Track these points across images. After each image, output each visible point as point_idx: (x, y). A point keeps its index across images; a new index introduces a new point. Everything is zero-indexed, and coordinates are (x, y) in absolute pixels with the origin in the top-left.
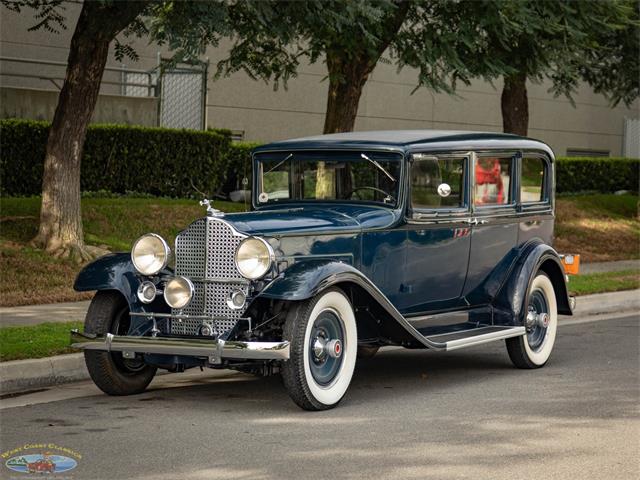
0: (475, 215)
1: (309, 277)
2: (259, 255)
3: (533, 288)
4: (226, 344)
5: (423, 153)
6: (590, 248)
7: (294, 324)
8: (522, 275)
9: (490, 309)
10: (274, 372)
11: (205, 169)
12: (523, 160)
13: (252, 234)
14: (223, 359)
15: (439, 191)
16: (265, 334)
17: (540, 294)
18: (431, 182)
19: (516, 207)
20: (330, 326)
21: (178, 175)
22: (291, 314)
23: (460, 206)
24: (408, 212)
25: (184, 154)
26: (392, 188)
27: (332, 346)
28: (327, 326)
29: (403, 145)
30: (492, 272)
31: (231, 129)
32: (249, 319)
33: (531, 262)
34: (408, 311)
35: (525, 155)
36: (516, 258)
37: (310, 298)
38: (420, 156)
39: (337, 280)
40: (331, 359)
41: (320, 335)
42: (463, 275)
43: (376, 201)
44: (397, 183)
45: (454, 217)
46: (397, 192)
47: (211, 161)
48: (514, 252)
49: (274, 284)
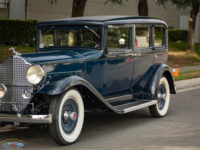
0: (136, 52)
1: (61, 83)
2: (37, 73)
3: (160, 83)
4: (21, 116)
5: (113, 25)
6: (171, 62)
7: (54, 106)
8: (156, 78)
9: (142, 92)
10: (46, 127)
11: (26, 35)
12: (155, 28)
13: (34, 63)
14: (20, 123)
15: (120, 42)
16: (40, 110)
17: (163, 85)
18: (112, 38)
19: (152, 48)
20: (71, 106)
21: (16, 37)
22: (52, 101)
23: (129, 48)
24: (106, 52)
25: (18, 29)
26: (99, 41)
27: (72, 115)
28: (70, 106)
29: (104, 21)
30: (143, 76)
31: (37, 20)
32: (33, 104)
33: (159, 72)
34: (106, 96)
35: (156, 26)
36: (153, 70)
37: (62, 93)
38: (111, 26)
39: (74, 84)
40: (72, 121)
41: (66, 110)
42: (130, 78)
43: (92, 47)
44: (101, 38)
45: (125, 53)
46: (101, 43)
47: (29, 32)
48: (152, 68)
49: (45, 86)
